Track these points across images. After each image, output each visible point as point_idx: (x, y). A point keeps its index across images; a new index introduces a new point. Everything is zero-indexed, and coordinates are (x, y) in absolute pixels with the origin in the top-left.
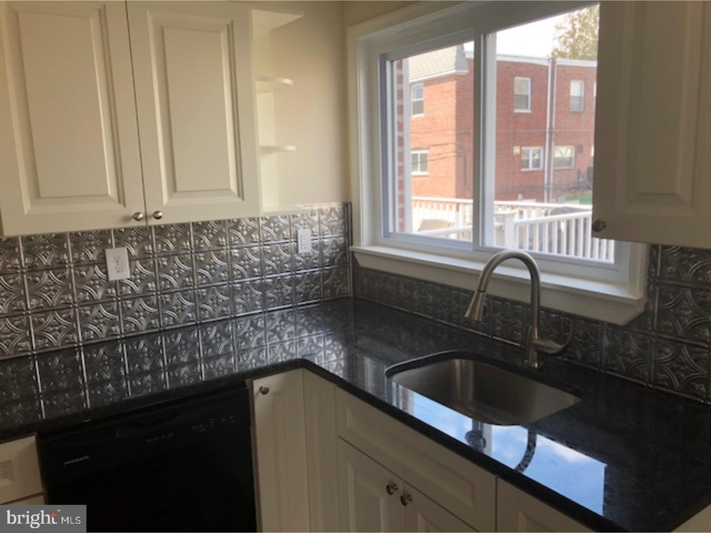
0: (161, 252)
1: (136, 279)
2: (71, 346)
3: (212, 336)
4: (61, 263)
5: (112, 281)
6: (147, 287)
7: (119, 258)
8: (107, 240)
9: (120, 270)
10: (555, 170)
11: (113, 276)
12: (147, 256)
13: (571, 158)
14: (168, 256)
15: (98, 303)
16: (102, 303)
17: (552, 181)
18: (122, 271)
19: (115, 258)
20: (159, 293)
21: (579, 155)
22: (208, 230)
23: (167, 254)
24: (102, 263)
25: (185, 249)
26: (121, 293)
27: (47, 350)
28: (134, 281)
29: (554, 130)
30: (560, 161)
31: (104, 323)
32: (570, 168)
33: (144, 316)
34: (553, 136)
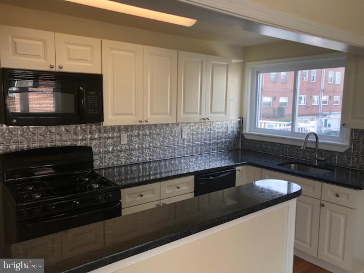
0: (194, 130)
4: (172, 132)
6: (190, 141)
10: (263, 108)
11: (183, 137)
12: (191, 131)
13: (270, 103)
16: (180, 145)
17: (262, 113)
18: (186, 135)
19: (184, 132)
21: (274, 101)
24: (181, 133)
25: (200, 130)
26: (184, 142)
27: (166, 158)
28: (188, 139)
29: (263, 90)
30: (265, 104)
32: (270, 107)
33: (189, 150)
34: (263, 92)
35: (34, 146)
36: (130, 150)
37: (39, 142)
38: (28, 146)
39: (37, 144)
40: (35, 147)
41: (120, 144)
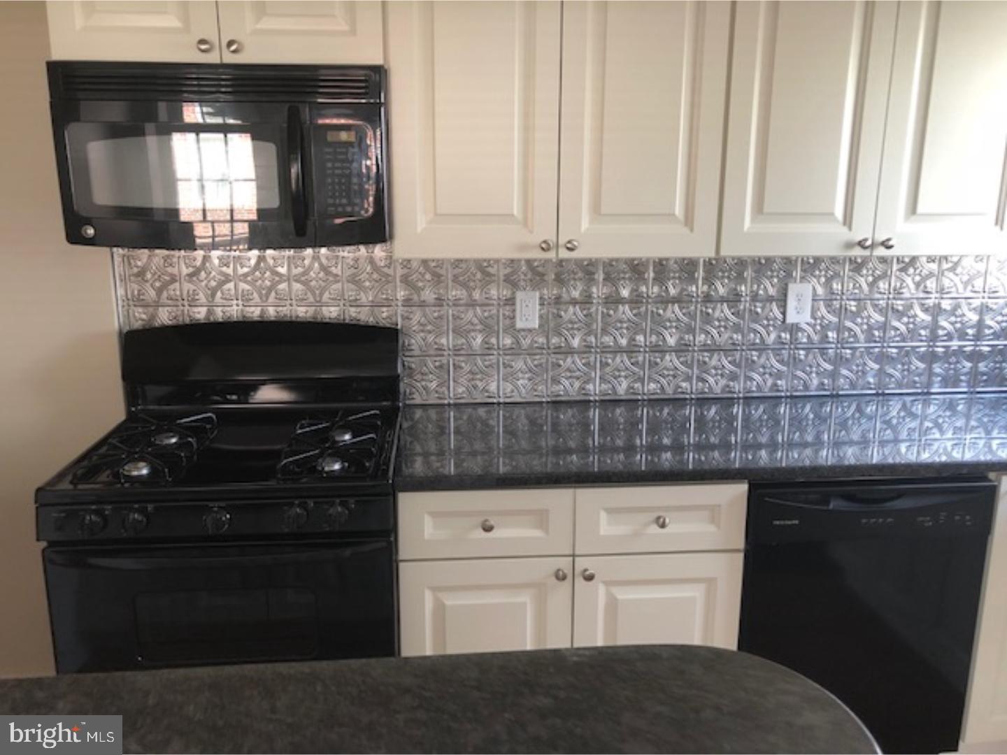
0: (852, 293)
1: (815, 325)
2: (730, 395)
3: (894, 413)
4: (737, 295)
5: (789, 324)
6: (827, 336)
7: (802, 296)
8: (792, 272)
9: (801, 311)
11: (791, 318)
12: (834, 297)
14: (860, 300)
15: (768, 349)
16: (773, 350)
18: (803, 312)
19: (797, 296)
20: (839, 346)
22: (915, 269)
23: (858, 297)
24: (782, 301)
25: (880, 293)
26: (796, 339)
27: (706, 396)
28: (813, 326)
31: (770, 374)
33: (817, 373)
35: (228, 314)
36: (550, 352)
37: (240, 302)
38: (210, 312)
39: (235, 307)
40: (229, 318)
41: (513, 326)
